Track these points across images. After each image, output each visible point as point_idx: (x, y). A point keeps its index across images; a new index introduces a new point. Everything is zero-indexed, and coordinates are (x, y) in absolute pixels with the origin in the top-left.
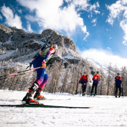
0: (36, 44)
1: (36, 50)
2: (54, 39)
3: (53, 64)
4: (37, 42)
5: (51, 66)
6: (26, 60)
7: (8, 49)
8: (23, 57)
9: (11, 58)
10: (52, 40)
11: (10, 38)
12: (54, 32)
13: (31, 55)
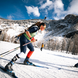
0: (62, 25)
1: (62, 29)
2: (73, 20)
3: (74, 36)
4: (62, 24)
5: (73, 37)
6: (58, 35)
7: (49, 31)
8: (56, 33)
9: (51, 34)
10: (71, 21)
11: (49, 25)
12: (72, 15)
13: (60, 32)
